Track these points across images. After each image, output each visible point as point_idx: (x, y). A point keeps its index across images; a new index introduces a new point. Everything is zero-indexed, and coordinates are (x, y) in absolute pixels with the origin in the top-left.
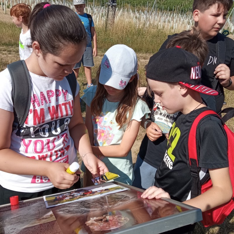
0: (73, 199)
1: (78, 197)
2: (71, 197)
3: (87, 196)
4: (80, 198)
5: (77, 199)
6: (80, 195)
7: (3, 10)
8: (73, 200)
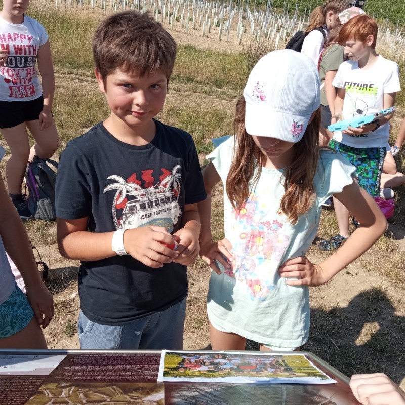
0: (215, 374)
1: (225, 372)
2: (212, 367)
3: (244, 375)
4: (229, 374)
5: (223, 376)
6: (231, 368)
7: (170, 23)
8: (214, 377)
